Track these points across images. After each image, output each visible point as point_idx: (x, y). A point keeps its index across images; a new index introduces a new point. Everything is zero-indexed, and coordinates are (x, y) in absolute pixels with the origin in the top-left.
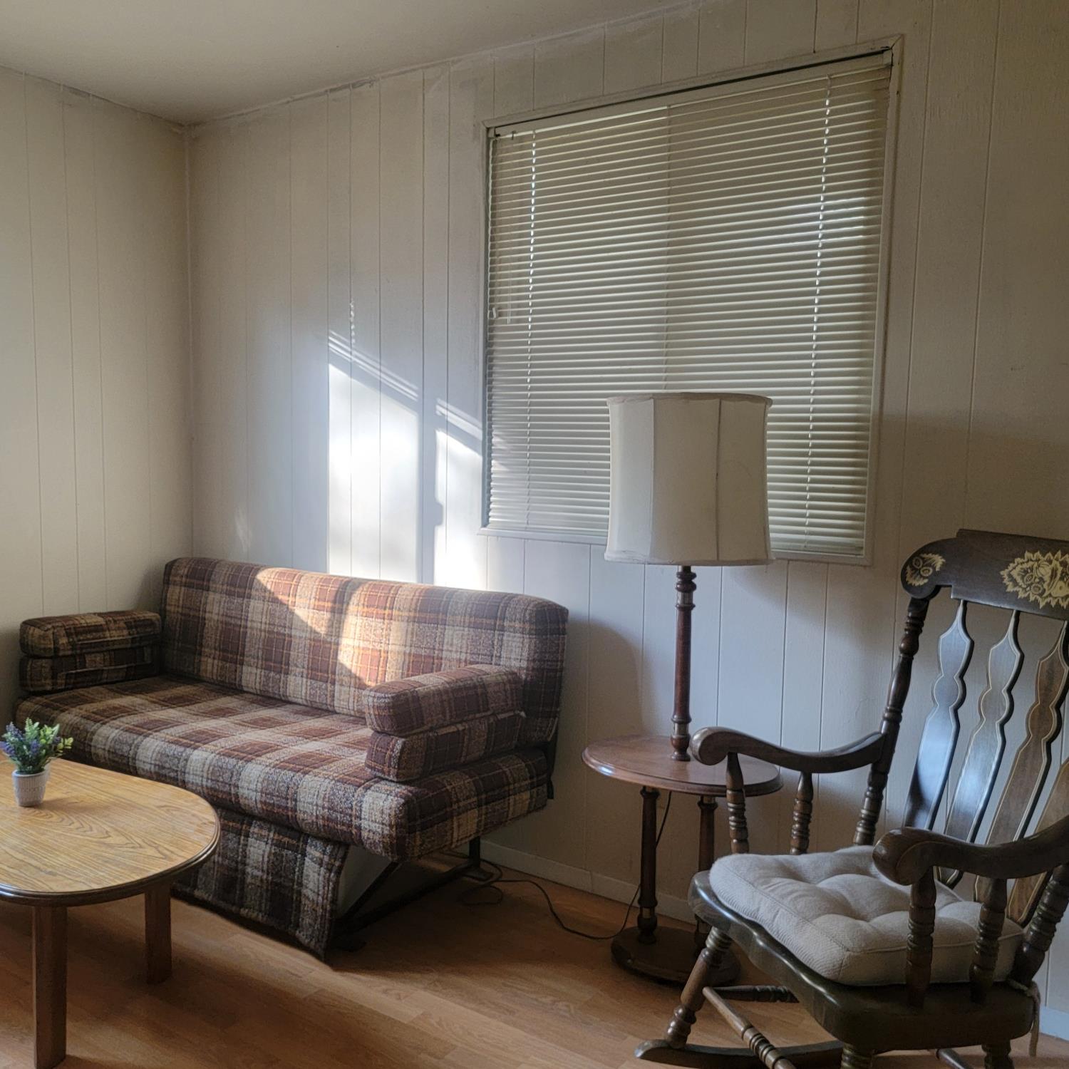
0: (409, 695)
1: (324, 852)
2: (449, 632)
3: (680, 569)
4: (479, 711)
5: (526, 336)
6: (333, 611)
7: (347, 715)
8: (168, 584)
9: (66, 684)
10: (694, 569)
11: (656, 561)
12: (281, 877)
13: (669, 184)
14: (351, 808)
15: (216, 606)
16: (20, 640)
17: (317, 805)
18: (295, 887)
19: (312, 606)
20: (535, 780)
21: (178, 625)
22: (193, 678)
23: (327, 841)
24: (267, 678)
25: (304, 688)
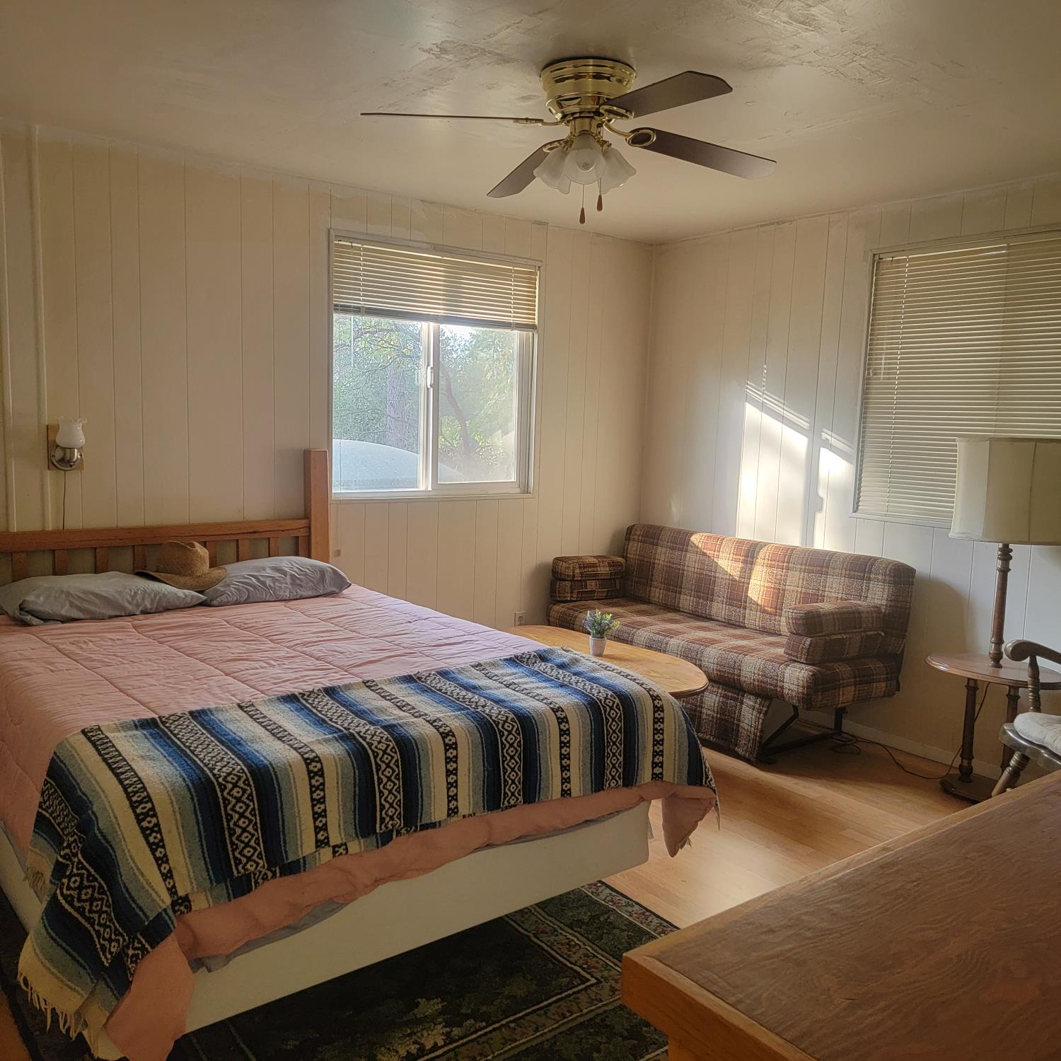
0: (815, 613)
1: (756, 702)
2: (830, 579)
3: (1001, 545)
4: (856, 628)
5: (894, 389)
6: (745, 562)
7: (753, 629)
8: (629, 540)
9: (577, 597)
10: (1011, 546)
11: (987, 540)
12: (726, 715)
13: (1006, 294)
14: (777, 676)
15: (662, 556)
16: (552, 570)
17: (754, 673)
18: (735, 722)
19: (731, 559)
20: (889, 676)
21: (636, 566)
22: (647, 601)
23: (757, 695)
24: (697, 602)
25: (724, 610)
